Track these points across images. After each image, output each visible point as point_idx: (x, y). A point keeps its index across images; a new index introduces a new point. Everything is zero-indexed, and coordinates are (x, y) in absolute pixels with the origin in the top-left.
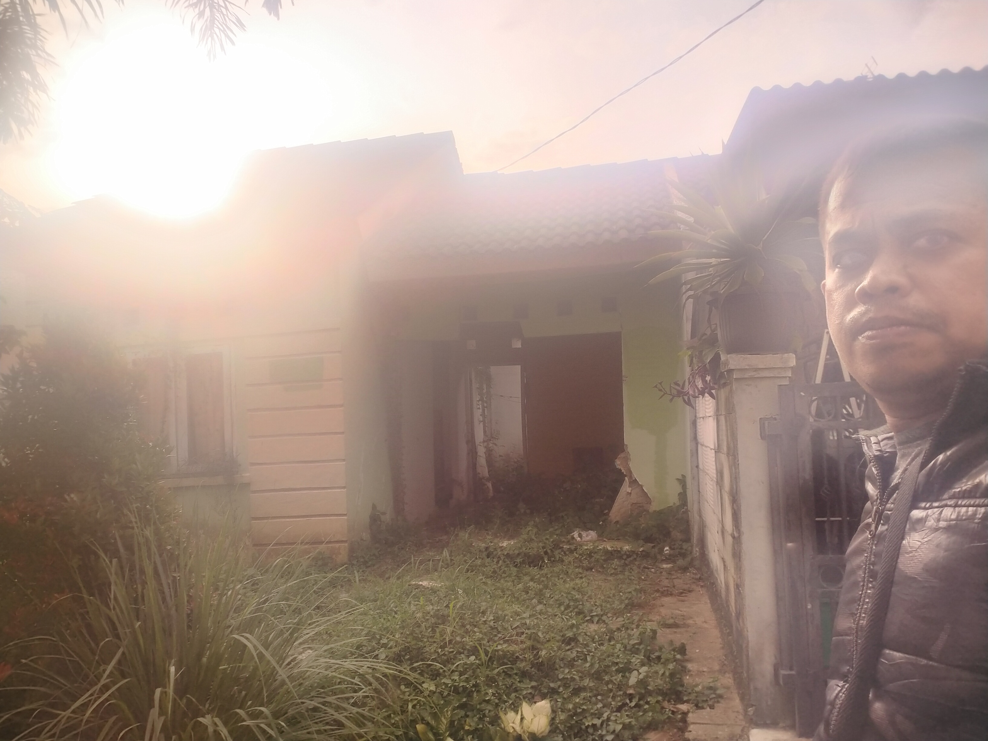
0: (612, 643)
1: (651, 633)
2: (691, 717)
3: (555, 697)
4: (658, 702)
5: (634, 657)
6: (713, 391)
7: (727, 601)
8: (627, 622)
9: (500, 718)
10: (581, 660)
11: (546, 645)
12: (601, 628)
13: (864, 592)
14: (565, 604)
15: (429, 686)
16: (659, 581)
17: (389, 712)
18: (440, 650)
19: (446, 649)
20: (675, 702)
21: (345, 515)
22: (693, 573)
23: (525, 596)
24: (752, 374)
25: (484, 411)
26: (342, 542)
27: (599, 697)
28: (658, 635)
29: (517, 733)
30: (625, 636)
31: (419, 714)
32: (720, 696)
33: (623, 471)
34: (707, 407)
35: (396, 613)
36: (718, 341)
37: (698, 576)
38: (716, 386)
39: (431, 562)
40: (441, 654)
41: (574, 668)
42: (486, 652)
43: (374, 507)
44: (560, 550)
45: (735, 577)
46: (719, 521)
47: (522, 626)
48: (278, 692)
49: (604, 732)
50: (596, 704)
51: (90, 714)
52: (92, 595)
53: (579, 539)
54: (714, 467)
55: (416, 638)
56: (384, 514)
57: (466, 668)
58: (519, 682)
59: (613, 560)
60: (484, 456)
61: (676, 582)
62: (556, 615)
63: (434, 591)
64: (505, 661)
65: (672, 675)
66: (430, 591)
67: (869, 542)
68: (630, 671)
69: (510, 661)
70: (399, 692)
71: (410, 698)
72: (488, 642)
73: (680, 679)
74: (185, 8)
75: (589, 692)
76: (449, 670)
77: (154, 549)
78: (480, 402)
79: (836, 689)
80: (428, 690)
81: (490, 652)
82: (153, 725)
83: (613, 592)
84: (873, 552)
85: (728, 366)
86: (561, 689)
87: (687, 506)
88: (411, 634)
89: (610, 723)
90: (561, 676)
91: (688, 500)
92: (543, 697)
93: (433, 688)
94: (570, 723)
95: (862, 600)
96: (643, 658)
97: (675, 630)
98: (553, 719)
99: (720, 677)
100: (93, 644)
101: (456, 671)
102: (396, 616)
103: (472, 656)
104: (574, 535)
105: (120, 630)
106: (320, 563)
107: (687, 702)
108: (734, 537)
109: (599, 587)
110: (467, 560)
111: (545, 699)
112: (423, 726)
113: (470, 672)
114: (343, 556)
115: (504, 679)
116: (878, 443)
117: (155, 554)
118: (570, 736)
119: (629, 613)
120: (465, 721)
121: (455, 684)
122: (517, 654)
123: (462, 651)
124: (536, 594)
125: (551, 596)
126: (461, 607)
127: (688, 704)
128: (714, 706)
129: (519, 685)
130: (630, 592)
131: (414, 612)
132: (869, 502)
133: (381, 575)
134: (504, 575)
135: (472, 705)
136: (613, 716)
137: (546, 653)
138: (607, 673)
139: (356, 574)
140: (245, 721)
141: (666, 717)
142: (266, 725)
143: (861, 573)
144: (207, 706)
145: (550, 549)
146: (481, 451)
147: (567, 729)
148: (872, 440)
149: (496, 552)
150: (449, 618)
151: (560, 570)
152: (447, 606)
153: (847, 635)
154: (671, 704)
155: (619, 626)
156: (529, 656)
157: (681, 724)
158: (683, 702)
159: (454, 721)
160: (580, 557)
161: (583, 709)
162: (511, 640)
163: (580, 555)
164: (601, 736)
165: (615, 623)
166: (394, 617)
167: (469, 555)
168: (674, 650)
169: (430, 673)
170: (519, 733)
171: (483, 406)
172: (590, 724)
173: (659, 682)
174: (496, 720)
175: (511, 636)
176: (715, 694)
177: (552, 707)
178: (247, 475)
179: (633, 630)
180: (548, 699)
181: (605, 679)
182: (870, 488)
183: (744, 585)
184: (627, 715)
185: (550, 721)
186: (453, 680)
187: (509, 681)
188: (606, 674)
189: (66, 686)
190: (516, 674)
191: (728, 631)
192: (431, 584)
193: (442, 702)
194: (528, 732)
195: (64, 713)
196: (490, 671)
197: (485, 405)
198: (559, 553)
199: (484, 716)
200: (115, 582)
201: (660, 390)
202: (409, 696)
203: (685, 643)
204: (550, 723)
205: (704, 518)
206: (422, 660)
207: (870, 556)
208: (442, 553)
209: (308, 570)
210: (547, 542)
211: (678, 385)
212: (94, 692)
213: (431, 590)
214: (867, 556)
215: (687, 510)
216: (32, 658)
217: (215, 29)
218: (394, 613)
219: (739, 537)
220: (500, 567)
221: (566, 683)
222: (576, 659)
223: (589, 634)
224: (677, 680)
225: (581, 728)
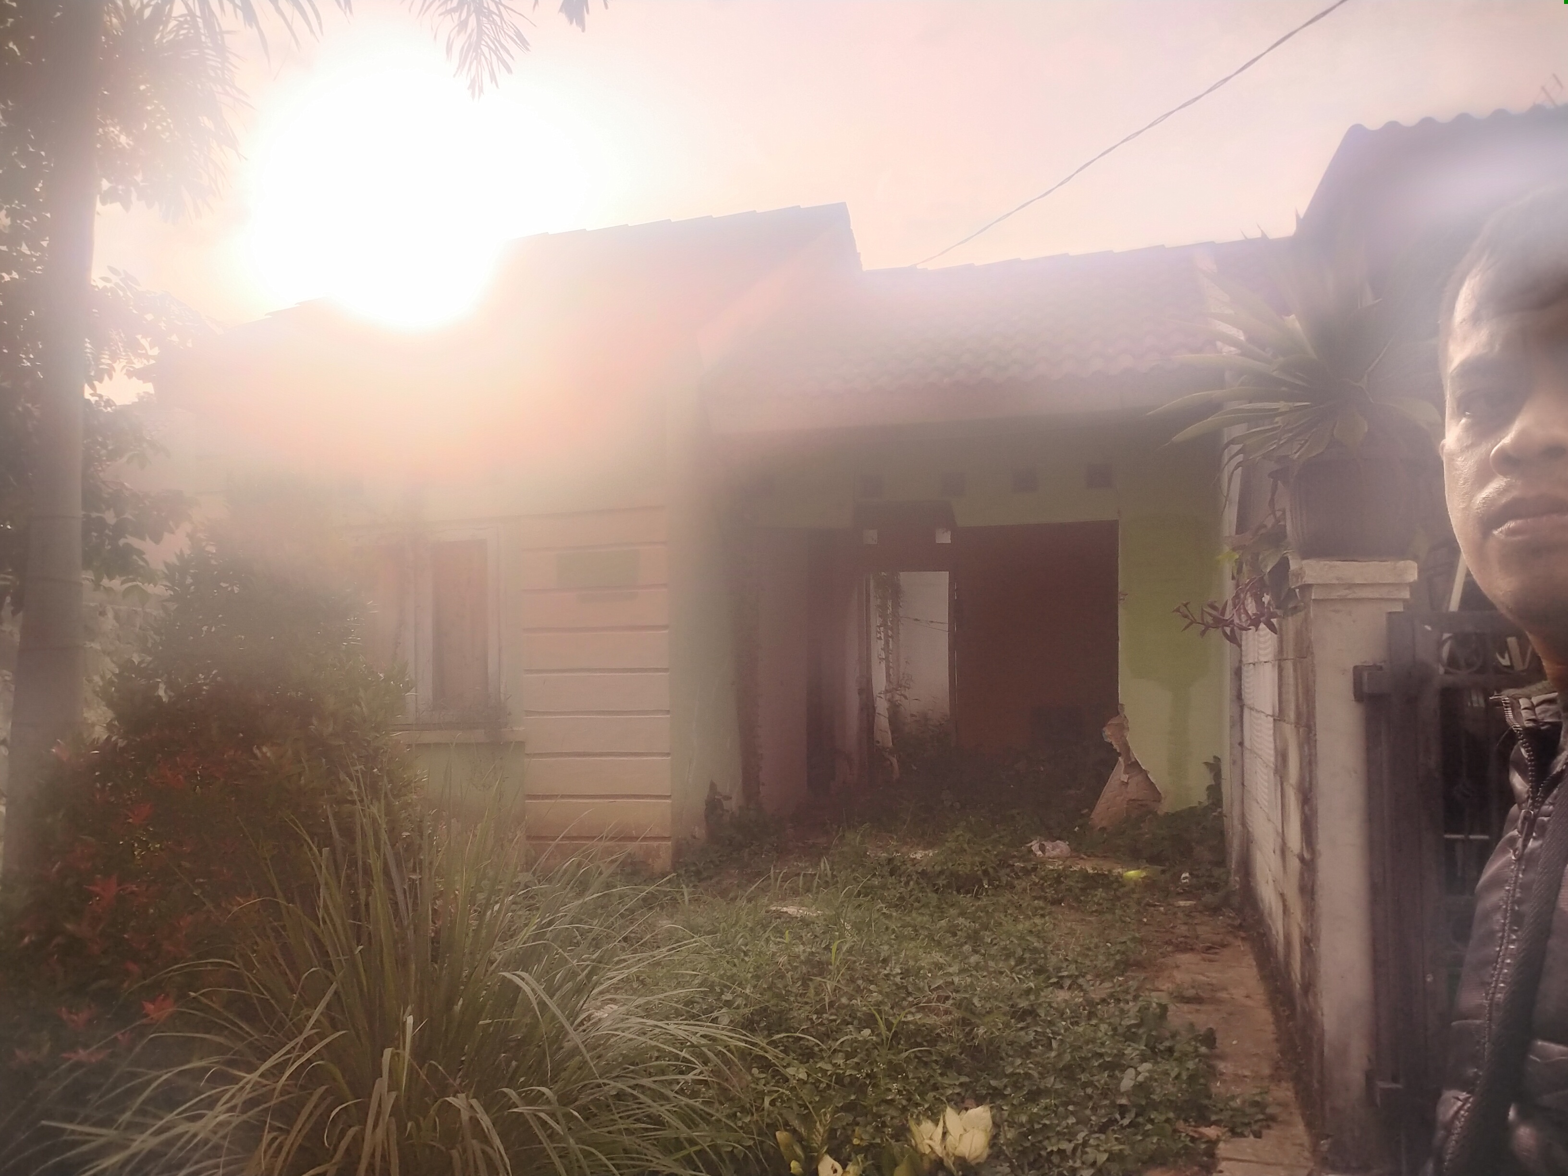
0: (1094, 1022)
1: (1158, 1010)
2: (1222, 1149)
3: (999, 1102)
4: (1168, 1120)
5: (1129, 1046)
6: (1274, 621)
7: (1288, 964)
8: (1118, 989)
9: (909, 1130)
10: (1042, 1046)
11: (986, 1020)
12: (1076, 996)
13: (1503, 947)
14: (1017, 956)
15: (798, 1072)
16: (1172, 928)
17: (735, 1109)
18: (815, 1017)
19: (825, 1015)
20: (1196, 1122)
21: (668, 797)
22: (1229, 917)
23: (951, 939)
24: (1343, 593)
25: (887, 643)
26: (664, 838)
27: (1071, 1108)
28: (1169, 1013)
29: (937, 1156)
30: (1114, 1012)
31: (781, 1115)
32: (1272, 1118)
33: (1115, 746)
34: (1262, 646)
35: (746, 954)
36: (1285, 536)
37: (1237, 922)
38: (1279, 612)
39: (801, 877)
40: (817, 1022)
41: (1029, 1059)
42: (889, 1025)
43: (713, 786)
44: (1008, 870)
45: (1302, 925)
46: (1278, 833)
47: (946, 986)
48: (565, 1066)
49: (1078, 1164)
50: (1067, 1118)
51: (286, 1080)
52: (290, 900)
53: (1039, 853)
54: (1272, 746)
55: (778, 996)
56: (728, 798)
57: (856, 1048)
58: (941, 1075)
59: (1096, 888)
60: (887, 715)
61: (1200, 930)
62: (1001, 973)
63: (805, 923)
64: (919, 1040)
65: (1192, 1078)
66: (800, 923)
67: (1513, 867)
68: (1123, 1069)
69: (927, 1041)
70: (750, 1078)
71: (766, 1089)
72: (892, 1008)
73: (1205, 1085)
74: (440, 15)
75: (1054, 1099)
76: (829, 1049)
77: (384, 836)
78: (882, 628)
79: (1454, 1103)
80: (794, 1078)
81: (895, 1026)
82: (380, 1105)
83: (1096, 940)
84: (1518, 884)
85: (1302, 578)
86: (1008, 1091)
87: (1221, 807)
88: (770, 988)
89: (1088, 1149)
90: (1009, 1070)
91: (1224, 799)
92: (979, 1101)
93: (803, 1076)
94: (1022, 1145)
95: (1499, 960)
96: (1144, 1048)
97: (1198, 1007)
98: (995, 1137)
99: (1272, 1087)
100: (291, 977)
101: (840, 1051)
102: (746, 959)
103: (865, 1028)
104: (1032, 846)
105: (333, 957)
106: (628, 869)
107: (1217, 1123)
108: (1302, 859)
109: (1072, 932)
110: (858, 877)
111: (982, 1105)
112: (785, 1133)
113: (862, 1055)
114: (663, 860)
115: (916, 1068)
116: (1532, 708)
117: (385, 843)
118: (1021, 1167)
119: (1122, 975)
120: (854, 1131)
121: (838, 1071)
122: (938, 1031)
123: (850, 1020)
124: (969, 937)
125: (994, 942)
126: (850, 951)
127: (1219, 1128)
128: (1260, 1132)
129: (939, 1078)
130: (1125, 942)
131: (774, 954)
132: (1516, 805)
133: (723, 893)
134: (916, 904)
135: (865, 1107)
136: (1094, 1138)
137: (986, 1032)
138: (1083, 1070)
139: (685, 891)
140: (517, 1107)
141: (1181, 1145)
142: (548, 1114)
143: (1499, 917)
144: (458, 1081)
145: (992, 867)
146: (882, 706)
147: (1017, 1154)
148: (1521, 703)
149: (904, 867)
150: (830, 967)
151: (1008, 902)
152: (828, 948)
153: (1476, 1017)
154: (1189, 1126)
155: (1104, 996)
156: (957, 1034)
157: (1205, 1159)
158: (1210, 1124)
159: (836, 1130)
160: (1042, 882)
161: (1045, 1125)
162: (929, 1008)
163: (1042, 878)
164: (1074, 1171)
165: (1099, 990)
166: (743, 960)
167: (861, 869)
168: (1195, 1038)
169: (799, 1051)
170: (940, 1155)
171: (887, 636)
172: (1055, 1149)
173: (1170, 1088)
174: (902, 1133)
175: (929, 1001)
176: (1263, 1113)
177: (993, 1117)
178: (522, 729)
179: (1128, 1003)
180: (987, 1104)
181: (1080, 1079)
182: (1518, 782)
183: (1319, 939)
184: (1116, 1139)
185: (990, 1140)
186: (834, 1065)
187: (924, 1073)
188: (1083, 1072)
189: (252, 1036)
190: (936, 1062)
191: (1287, 1013)
192: (801, 911)
193: (817, 1099)
194: (954, 1154)
195: (249, 1076)
196: (894, 1054)
197: (890, 633)
198: (1008, 875)
199: (884, 1124)
200: (326, 884)
201: (1186, 616)
202: (764, 1085)
203: (1215, 1028)
204: (989, 1144)
205: (1250, 829)
206: (787, 1031)
207: (1514, 890)
208: (818, 864)
209: (610, 879)
210: (988, 855)
211: (1214, 608)
212: (294, 1048)
213: (800, 921)
214: (1508, 891)
215: (1220, 813)
216: (204, 991)
217: (482, 47)
218: (742, 954)
219: (1313, 860)
220: (911, 891)
221: (1016, 1081)
222: (1034, 1044)
223: (1054, 1005)
224: (1199, 1087)
225: (1040, 1155)
